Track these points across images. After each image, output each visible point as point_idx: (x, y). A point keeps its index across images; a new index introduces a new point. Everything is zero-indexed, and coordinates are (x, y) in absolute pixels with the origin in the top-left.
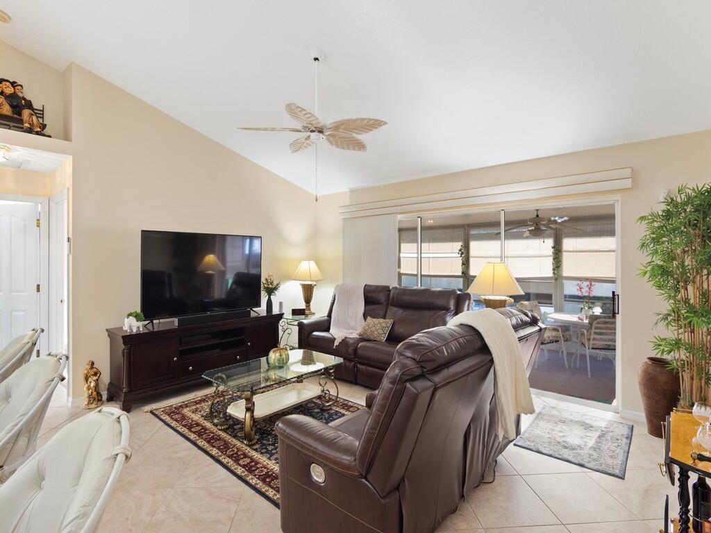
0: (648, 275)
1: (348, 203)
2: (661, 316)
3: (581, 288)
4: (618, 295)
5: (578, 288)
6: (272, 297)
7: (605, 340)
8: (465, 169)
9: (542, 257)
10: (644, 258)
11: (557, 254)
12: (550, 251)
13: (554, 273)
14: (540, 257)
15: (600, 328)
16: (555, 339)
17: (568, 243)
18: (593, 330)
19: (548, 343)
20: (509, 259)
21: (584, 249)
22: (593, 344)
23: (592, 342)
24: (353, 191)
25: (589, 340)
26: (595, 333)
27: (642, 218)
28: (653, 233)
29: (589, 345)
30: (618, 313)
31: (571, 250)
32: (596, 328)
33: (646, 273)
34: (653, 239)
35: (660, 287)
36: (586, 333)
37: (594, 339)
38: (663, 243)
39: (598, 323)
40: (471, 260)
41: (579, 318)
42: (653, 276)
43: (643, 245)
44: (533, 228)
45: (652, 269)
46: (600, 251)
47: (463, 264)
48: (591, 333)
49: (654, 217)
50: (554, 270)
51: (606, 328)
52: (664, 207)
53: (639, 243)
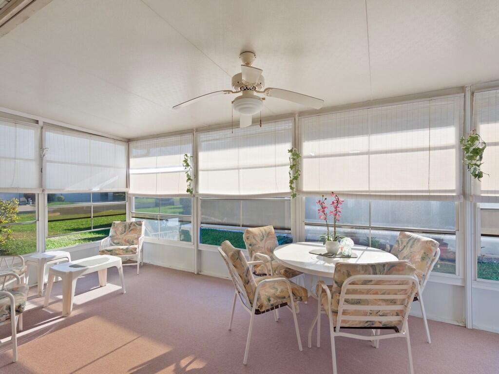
3: (323, 208)
5: (320, 207)
7: (365, 314)
9: (279, 166)
11: (294, 159)
13: (292, 188)
14: (275, 166)
15: (355, 292)
16: (280, 301)
18: (343, 296)
19: (268, 310)
20: (241, 171)
21: (329, 152)
22: (343, 321)
23: (340, 317)
25: (335, 312)
26: (347, 301)
31: (313, 155)
32: (348, 292)
37: (344, 312)
39: (353, 283)
46: (348, 155)
48: (338, 301)
51: (368, 292)
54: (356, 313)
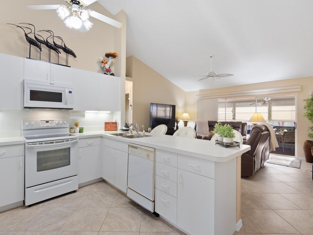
0: (306, 116)
1: (199, 94)
2: (310, 128)
3: (279, 124)
4: (296, 123)
6: (178, 124)
8: (244, 84)
9: (265, 113)
10: (305, 111)
11: (270, 112)
12: (267, 111)
13: (269, 119)
17: (274, 108)
18: (285, 137)
22: (285, 141)
23: (284, 141)
24: (200, 90)
25: (283, 140)
26: (286, 138)
27: (304, 100)
28: (308, 104)
29: (283, 141)
30: (296, 128)
31: (275, 110)
32: (286, 136)
33: (306, 115)
34: (308, 106)
35: (310, 119)
36: (282, 138)
37: (285, 140)
38: (311, 107)
39: (287, 134)
40: (236, 114)
41: (279, 133)
42: (308, 116)
43: (305, 108)
44: (263, 103)
45: (308, 115)
46: (286, 111)
47: (233, 115)
49: (308, 100)
50: (269, 117)
51: (290, 136)
52: (311, 97)
53: (304, 107)
54: (288, 140)
